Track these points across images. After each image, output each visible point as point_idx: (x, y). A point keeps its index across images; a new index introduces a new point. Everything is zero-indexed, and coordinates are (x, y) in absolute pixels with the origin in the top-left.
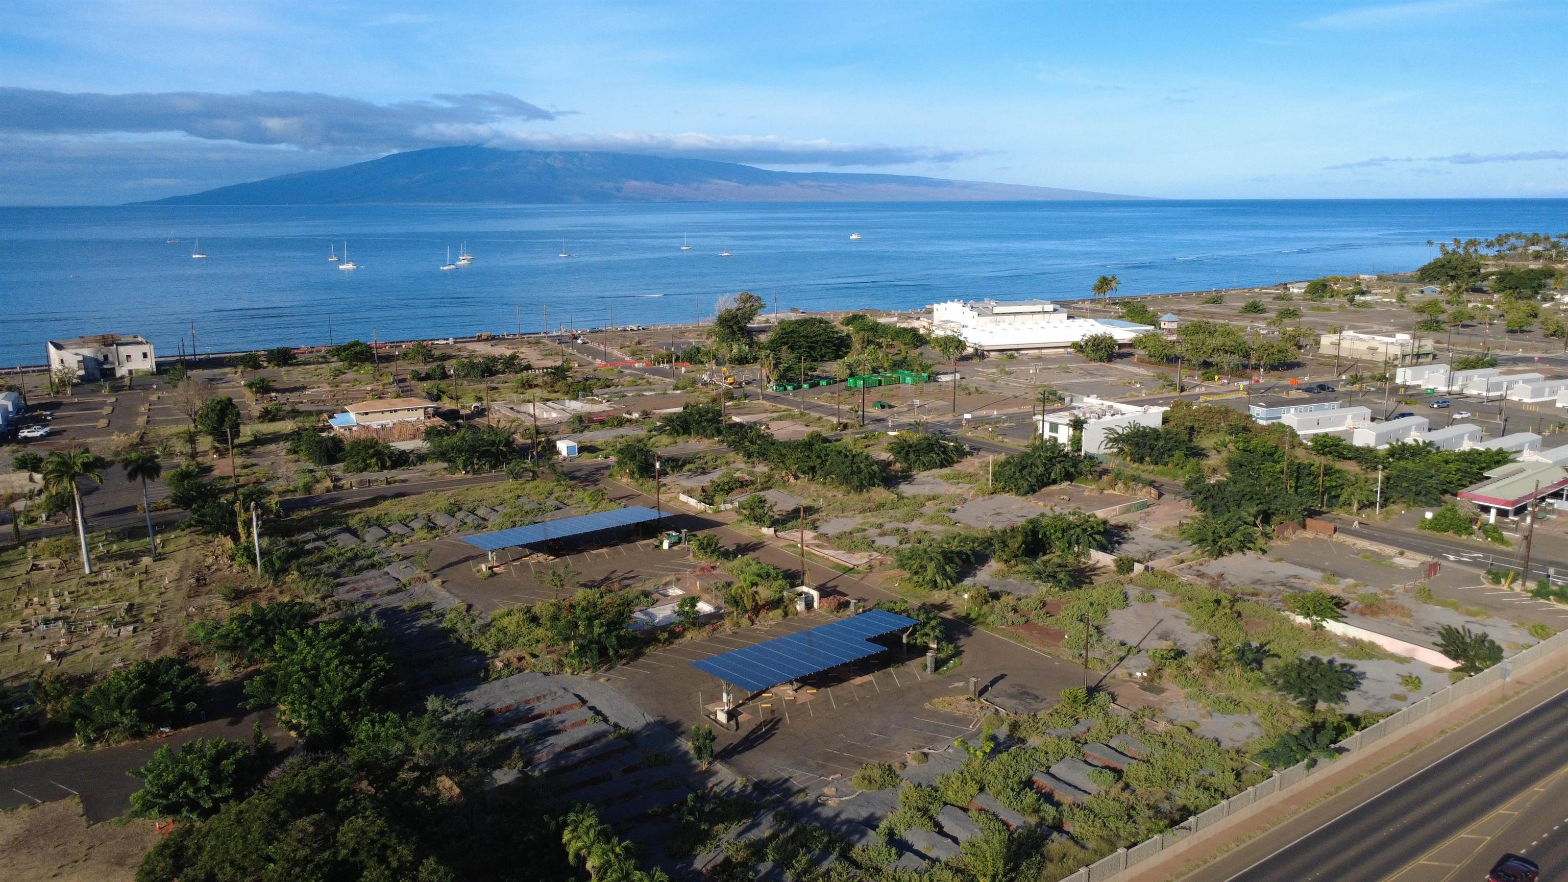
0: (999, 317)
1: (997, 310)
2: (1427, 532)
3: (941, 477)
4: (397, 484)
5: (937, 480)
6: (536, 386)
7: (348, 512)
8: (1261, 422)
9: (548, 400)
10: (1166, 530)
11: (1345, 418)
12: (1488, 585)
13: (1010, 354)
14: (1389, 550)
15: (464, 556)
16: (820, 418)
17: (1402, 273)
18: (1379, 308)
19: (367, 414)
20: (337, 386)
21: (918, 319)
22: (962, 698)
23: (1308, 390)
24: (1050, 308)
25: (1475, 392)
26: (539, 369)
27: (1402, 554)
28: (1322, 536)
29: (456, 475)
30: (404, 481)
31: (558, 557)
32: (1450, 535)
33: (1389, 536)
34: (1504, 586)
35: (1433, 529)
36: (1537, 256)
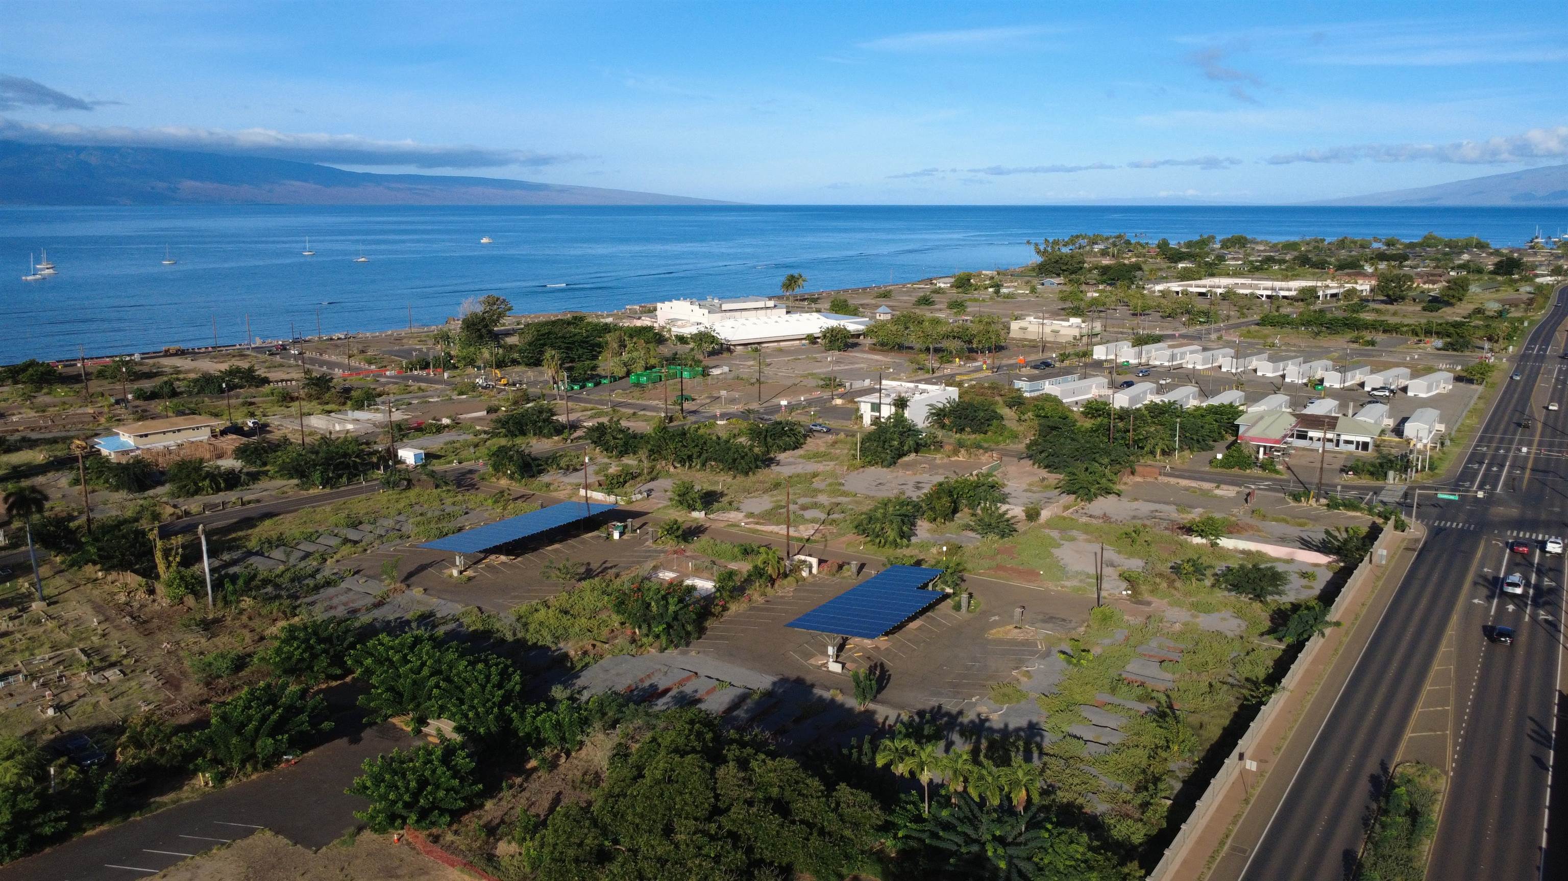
0: (728, 314)
1: (725, 307)
2: (1219, 470)
3: (800, 457)
4: (252, 505)
5: (801, 460)
6: (297, 398)
7: (234, 535)
8: (1027, 395)
9: (330, 412)
10: (1030, 485)
11: (1091, 387)
12: (1293, 504)
13: (755, 347)
14: (1206, 486)
15: (416, 565)
16: (634, 414)
17: (1012, 268)
18: (1020, 299)
19: (146, 435)
20: (44, 411)
21: (639, 318)
22: (1008, 627)
23: (1036, 367)
24: (771, 304)
25: (1157, 363)
26: (277, 382)
27: (1218, 487)
28: (1149, 479)
29: (311, 491)
30: (258, 501)
31: (517, 556)
32: (1236, 470)
33: (1197, 475)
34: (1304, 503)
35: (1223, 467)
36: (1104, 253)
